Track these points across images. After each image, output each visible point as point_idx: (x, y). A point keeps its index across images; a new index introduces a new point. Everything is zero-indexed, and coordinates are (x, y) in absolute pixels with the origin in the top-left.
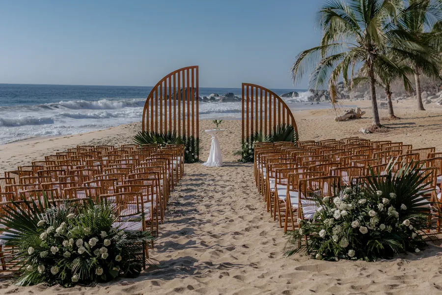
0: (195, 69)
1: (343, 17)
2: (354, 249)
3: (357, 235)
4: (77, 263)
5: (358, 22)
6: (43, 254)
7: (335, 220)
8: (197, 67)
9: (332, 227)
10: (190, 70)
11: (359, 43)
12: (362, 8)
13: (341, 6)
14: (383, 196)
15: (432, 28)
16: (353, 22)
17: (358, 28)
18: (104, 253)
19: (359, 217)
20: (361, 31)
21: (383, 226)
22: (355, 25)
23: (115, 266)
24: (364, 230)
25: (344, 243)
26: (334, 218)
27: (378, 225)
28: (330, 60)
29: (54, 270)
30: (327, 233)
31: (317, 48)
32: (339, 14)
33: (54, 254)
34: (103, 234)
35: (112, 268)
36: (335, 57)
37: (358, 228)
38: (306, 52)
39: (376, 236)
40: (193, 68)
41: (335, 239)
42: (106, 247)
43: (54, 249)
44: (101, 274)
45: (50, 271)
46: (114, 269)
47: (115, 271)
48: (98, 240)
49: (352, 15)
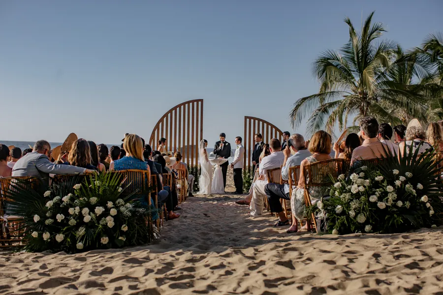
0: (200, 103)
1: (339, 67)
2: (371, 224)
3: (374, 210)
4: (82, 231)
5: (352, 72)
6: (48, 222)
7: (352, 194)
8: (202, 101)
9: (350, 202)
10: (195, 103)
11: (354, 91)
12: (356, 60)
13: (336, 57)
14: (400, 174)
15: (421, 79)
16: (348, 72)
17: (353, 78)
18: (110, 222)
19: (377, 193)
20: (355, 80)
21: (400, 204)
22: (350, 75)
23: (121, 236)
24: (382, 205)
25: (361, 219)
26: (352, 193)
27: (395, 201)
28: (326, 107)
29: (60, 238)
30: (343, 208)
31: (315, 96)
32: (335, 65)
33: (60, 221)
34: (110, 204)
35: (118, 237)
36: (331, 105)
37: (375, 203)
38: (304, 99)
39: (394, 211)
40: (197, 101)
41: (352, 213)
42: (112, 216)
43: (60, 217)
44: (106, 243)
45: (55, 238)
46: (120, 238)
47: (121, 240)
48: (104, 210)
49: (346, 65)
